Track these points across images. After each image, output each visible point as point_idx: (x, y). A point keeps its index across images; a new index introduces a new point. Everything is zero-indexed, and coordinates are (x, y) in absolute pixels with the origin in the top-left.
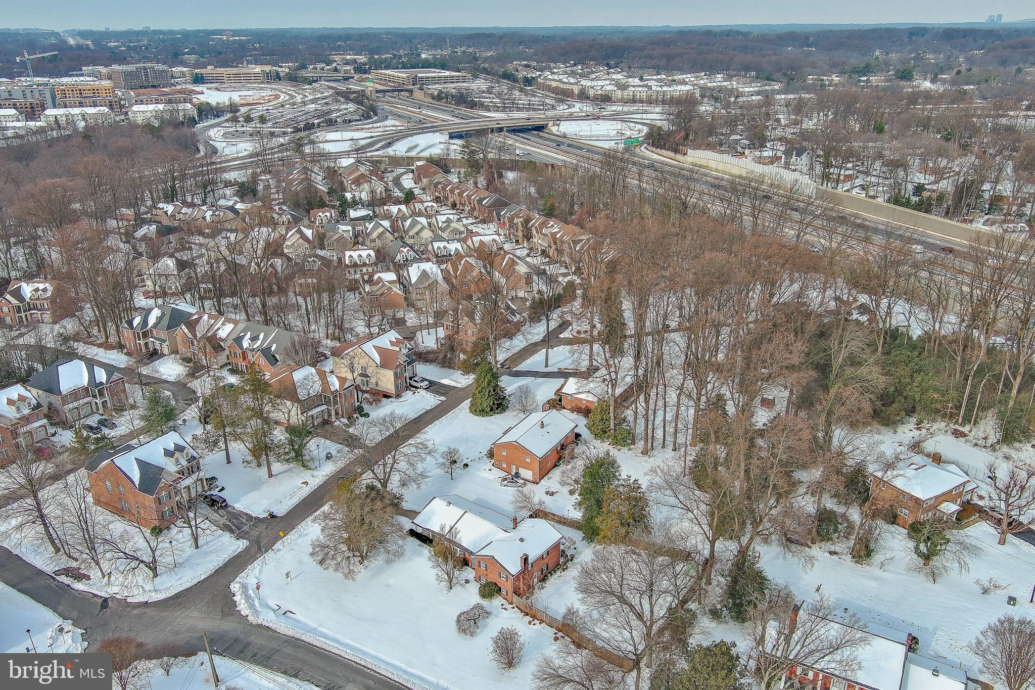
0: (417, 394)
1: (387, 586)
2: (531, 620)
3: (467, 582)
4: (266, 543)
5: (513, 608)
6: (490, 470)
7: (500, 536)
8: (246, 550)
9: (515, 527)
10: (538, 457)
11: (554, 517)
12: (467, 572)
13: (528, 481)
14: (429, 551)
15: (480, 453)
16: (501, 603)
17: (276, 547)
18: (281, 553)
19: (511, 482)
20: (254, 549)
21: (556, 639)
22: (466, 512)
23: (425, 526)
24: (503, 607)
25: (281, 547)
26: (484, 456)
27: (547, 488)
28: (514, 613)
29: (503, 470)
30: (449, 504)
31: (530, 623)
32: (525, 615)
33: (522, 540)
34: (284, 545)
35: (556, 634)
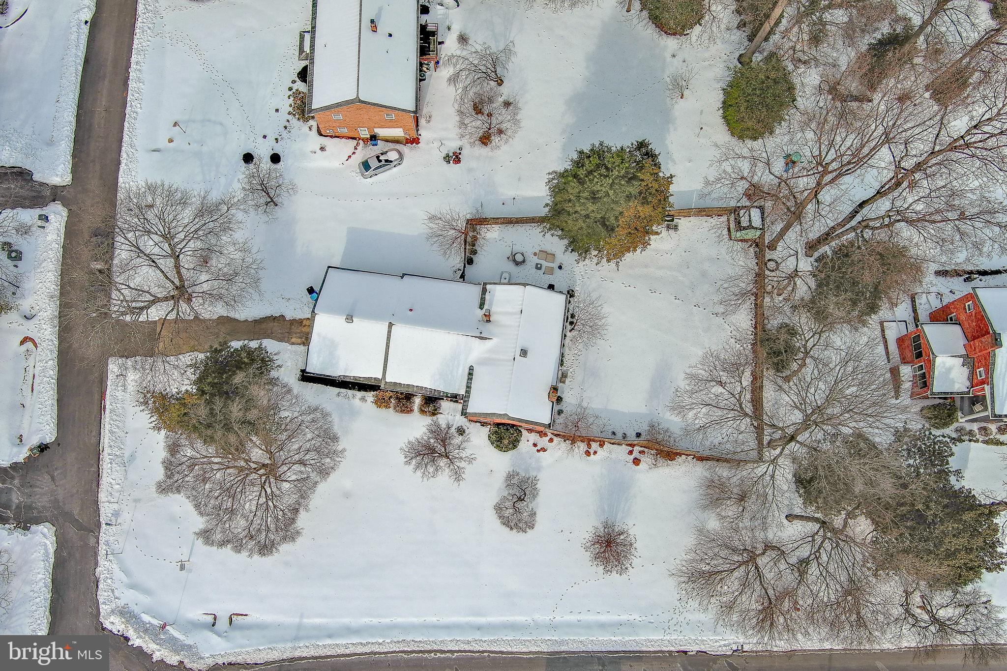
2: (586, 448)
3: (461, 431)
4: (82, 509)
5: (551, 440)
6: (322, 149)
7: (477, 350)
8: (62, 543)
9: (488, 318)
10: (409, 111)
11: (496, 221)
12: (449, 414)
13: (396, 141)
14: (363, 399)
15: (277, 110)
16: (531, 443)
17: (106, 510)
18: (125, 517)
19: (380, 167)
20: (72, 532)
21: (636, 462)
22: (391, 325)
23: (336, 372)
24: (539, 448)
25: (116, 506)
26: (290, 117)
27: (438, 144)
28: (558, 449)
29: (343, 137)
30: (350, 319)
31: (588, 453)
32: (573, 442)
33: (524, 353)
34: (115, 500)
35: (631, 452)
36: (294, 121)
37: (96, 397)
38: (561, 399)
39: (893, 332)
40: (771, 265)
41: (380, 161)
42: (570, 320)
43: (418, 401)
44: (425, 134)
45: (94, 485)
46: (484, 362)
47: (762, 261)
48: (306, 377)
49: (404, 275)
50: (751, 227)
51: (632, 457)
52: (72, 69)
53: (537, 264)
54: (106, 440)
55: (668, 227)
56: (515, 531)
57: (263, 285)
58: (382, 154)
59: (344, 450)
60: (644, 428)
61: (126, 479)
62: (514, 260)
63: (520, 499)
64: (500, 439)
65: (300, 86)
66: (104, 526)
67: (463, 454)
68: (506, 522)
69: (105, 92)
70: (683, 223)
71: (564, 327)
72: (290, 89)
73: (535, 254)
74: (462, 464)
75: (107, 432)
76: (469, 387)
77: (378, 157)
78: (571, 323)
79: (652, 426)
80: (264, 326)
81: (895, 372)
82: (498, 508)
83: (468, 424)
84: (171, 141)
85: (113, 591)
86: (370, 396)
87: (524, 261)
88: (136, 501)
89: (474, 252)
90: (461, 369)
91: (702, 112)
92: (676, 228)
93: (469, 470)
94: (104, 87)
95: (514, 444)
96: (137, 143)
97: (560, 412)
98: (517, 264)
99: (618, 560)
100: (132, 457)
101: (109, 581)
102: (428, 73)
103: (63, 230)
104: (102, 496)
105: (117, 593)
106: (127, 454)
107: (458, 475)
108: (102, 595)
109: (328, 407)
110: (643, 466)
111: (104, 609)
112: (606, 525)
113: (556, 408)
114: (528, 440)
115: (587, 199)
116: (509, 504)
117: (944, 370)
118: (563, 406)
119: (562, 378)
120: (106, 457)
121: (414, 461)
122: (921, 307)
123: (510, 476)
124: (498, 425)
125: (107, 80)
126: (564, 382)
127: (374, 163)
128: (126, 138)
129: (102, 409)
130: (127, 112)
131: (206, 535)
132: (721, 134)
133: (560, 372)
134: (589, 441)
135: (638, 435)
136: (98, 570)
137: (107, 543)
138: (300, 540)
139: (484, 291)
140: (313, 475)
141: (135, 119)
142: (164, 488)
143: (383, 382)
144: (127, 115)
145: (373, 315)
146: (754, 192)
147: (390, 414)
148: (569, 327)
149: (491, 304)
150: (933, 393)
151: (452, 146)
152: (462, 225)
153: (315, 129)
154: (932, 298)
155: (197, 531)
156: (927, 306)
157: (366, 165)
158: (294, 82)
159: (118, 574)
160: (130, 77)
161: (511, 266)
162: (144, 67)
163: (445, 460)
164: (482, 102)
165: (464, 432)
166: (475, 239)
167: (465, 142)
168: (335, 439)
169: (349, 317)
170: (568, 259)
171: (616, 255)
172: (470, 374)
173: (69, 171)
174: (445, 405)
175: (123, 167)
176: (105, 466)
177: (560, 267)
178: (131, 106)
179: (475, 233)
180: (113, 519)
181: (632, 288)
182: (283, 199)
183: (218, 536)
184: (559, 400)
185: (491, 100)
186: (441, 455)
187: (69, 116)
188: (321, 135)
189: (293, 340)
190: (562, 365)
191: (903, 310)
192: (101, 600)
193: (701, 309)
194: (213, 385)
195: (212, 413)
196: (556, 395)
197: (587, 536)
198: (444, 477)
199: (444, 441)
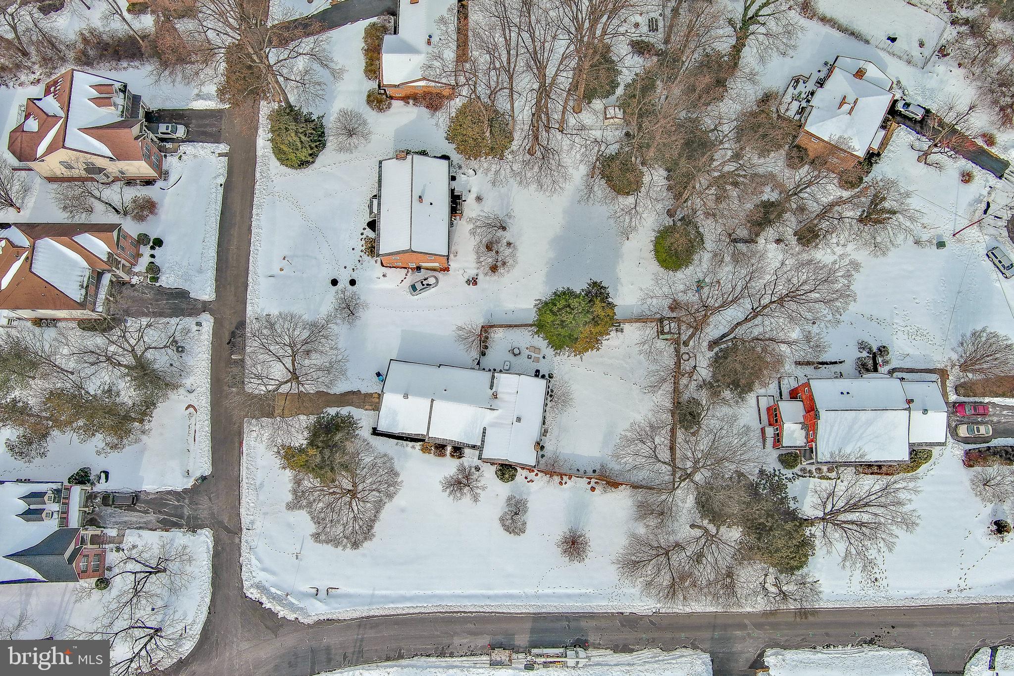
2: (560, 480)
3: (478, 469)
4: (229, 520)
5: (537, 475)
6: (384, 276)
7: (489, 417)
8: (217, 541)
9: (495, 396)
10: (444, 256)
11: (501, 326)
12: (470, 458)
13: (434, 270)
14: (413, 447)
15: (353, 249)
16: (524, 476)
17: (245, 520)
18: (258, 525)
19: (424, 289)
20: (224, 535)
21: (593, 489)
22: (433, 401)
23: (396, 431)
24: (528, 480)
25: (252, 517)
26: (362, 254)
27: (461, 272)
28: (541, 480)
29: (398, 267)
30: (406, 396)
31: (561, 483)
32: (551, 476)
33: (519, 420)
34: (251, 513)
35: (589, 483)
36: (366, 258)
37: (237, 445)
38: (544, 447)
39: (764, 403)
40: (685, 357)
41: (423, 285)
42: (550, 393)
43: (449, 449)
44: (453, 265)
45: (237, 504)
46: (493, 425)
47: (678, 356)
48: (375, 432)
49: (440, 365)
50: (669, 333)
51: (590, 486)
52: (213, 219)
53: (528, 355)
54: (244, 473)
55: (617, 330)
56: (512, 534)
57: (349, 374)
58: (425, 280)
59: (402, 481)
60: (598, 468)
61: (258, 499)
62: (513, 353)
63: (516, 514)
64: (503, 474)
65: (369, 233)
66: (244, 531)
67: (479, 485)
68: (507, 529)
69: (235, 234)
70: (627, 327)
71: (546, 399)
72: (362, 234)
73: (527, 348)
74: (478, 491)
75: (244, 468)
76: (483, 441)
77: (422, 282)
78: (551, 396)
79: (602, 466)
80: (347, 398)
81: (763, 430)
82: (502, 520)
83: (482, 464)
84: (282, 270)
85: (251, 573)
86: (418, 445)
87: (520, 354)
88: (265, 514)
89: (486, 347)
90: (478, 429)
91: (641, 250)
92: (622, 331)
93: (482, 494)
94: (235, 232)
95: (513, 477)
96: (259, 271)
97: (543, 456)
98: (515, 355)
99: (579, 554)
100: (262, 485)
101: (249, 566)
102: (455, 222)
103: (211, 332)
104: (243, 511)
105: (254, 574)
106: (258, 483)
107: (476, 499)
108: (245, 576)
109: (391, 453)
110: (597, 491)
111: (246, 584)
112: (571, 531)
113: (540, 453)
114: (521, 474)
115: (558, 324)
116: (508, 517)
117: (789, 432)
118: (545, 452)
119: (545, 433)
120: (244, 485)
121: (448, 490)
122: (784, 386)
123: (509, 499)
124: (502, 465)
125: (237, 226)
126: (546, 436)
127: (419, 286)
128: (251, 268)
129: (241, 453)
130: (251, 250)
131: (316, 537)
132: (654, 266)
133: (543, 429)
134: (562, 475)
135: (594, 471)
136: (241, 559)
137: (247, 542)
138: (374, 539)
139: (493, 377)
140: (384, 498)
141: (257, 254)
142: (291, 507)
143: (427, 437)
144: (251, 252)
145: (421, 394)
146: (675, 306)
147: (431, 457)
148: (549, 399)
149: (497, 387)
150: (783, 447)
151: (472, 273)
152: (478, 331)
153: (379, 262)
154: (792, 380)
155: (311, 533)
156: (788, 386)
157: (414, 288)
158: (364, 229)
159: (254, 561)
160: (253, 225)
161: (510, 357)
162: (262, 218)
163: (467, 488)
164: (491, 243)
165: (480, 469)
166: (487, 338)
167: (480, 272)
168: (397, 474)
169: (406, 395)
170: (550, 352)
171: (581, 352)
172: (484, 432)
173: (214, 291)
174: (467, 451)
175: (250, 288)
176: (243, 491)
177: (544, 357)
178: (254, 246)
179: (487, 334)
180: (250, 526)
181: (592, 372)
182: (360, 313)
183: (323, 537)
184: (542, 448)
185: (498, 242)
186: (465, 485)
187: (212, 253)
188: (383, 266)
189: (366, 407)
190: (544, 424)
191: (773, 389)
192: (244, 579)
193: (638, 386)
194: (323, 442)
195: (323, 460)
196: (540, 446)
197: (559, 538)
198: (467, 499)
199: (467, 477)
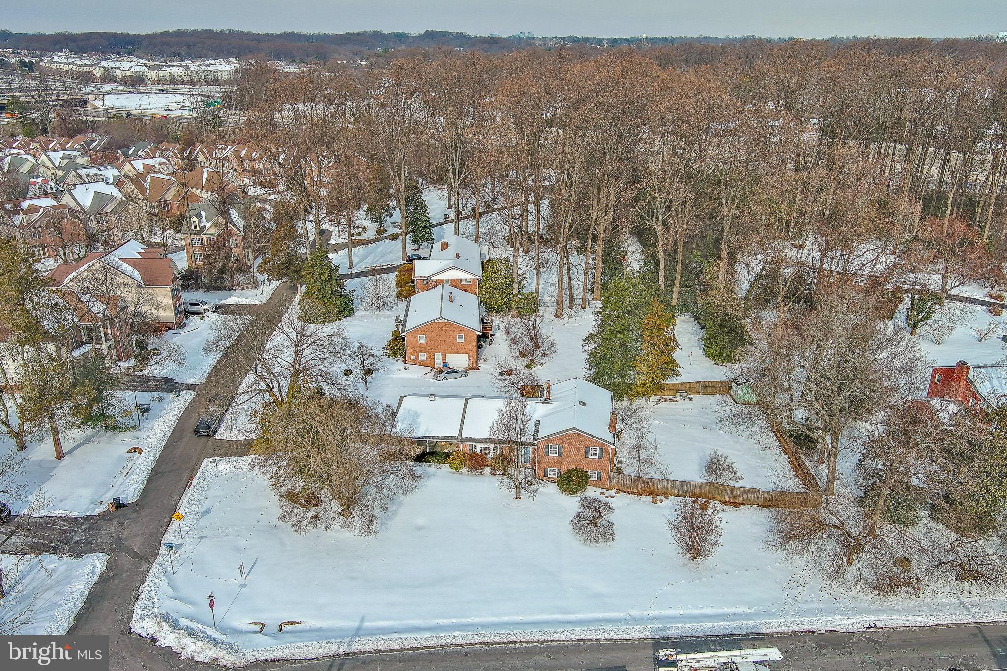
0: (206, 318)
1: (420, 529)
3: (530, 484)
4: (142, 545)
7: (542, 410)
8: (111, 567)
14: (437, 468)
16: (598, 492)
18: (186, 549)
20: (126, 560)
22: (467, 400)
23: (416, 435)
24: (606, 496)
26: (383, 357)
29: (421, 365)
30: (432, 398)
32: (639, 495)
33: (583, 403)
36: (386, 359)
37: (185, 478)
44: (484, 366)
46: (548, 415)
55: (684, 397)
61: (196, 524)
88: (202, 538)
92: (690, 398)
103: (189, 401)
106: (202, 511)
129: (187, 485)
143: (459, 438)
153: (401, 360)
172: (537, 425)
188: (405, 363)
